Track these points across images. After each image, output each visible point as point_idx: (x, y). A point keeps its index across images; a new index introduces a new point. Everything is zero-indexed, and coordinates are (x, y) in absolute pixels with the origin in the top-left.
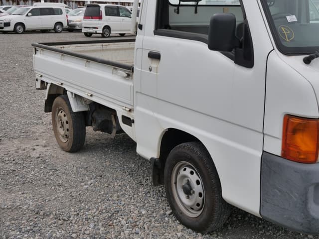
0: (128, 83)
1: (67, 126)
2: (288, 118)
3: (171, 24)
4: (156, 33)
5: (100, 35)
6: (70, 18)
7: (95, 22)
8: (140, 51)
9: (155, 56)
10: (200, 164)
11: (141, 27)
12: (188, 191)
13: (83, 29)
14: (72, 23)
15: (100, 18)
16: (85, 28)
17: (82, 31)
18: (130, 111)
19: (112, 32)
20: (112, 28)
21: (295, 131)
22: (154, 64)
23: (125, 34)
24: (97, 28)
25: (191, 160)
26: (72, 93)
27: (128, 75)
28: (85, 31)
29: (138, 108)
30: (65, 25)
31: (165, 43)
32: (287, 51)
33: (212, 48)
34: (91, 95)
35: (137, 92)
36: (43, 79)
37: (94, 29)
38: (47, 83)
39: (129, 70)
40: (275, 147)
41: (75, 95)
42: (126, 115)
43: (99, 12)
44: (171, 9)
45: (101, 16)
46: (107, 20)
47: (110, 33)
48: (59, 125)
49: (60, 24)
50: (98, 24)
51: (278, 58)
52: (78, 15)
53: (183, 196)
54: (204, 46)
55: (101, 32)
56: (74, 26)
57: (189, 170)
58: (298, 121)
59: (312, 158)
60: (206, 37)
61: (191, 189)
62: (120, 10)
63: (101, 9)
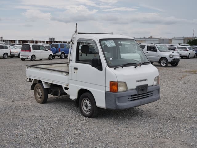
0: (67, 77)
1: (41, 94)
2: (111, 82)
3: (80, 59)
4: (76, 62)
5: (30, 60)
6: (12, 51)
7: (27, 53)
8: (71, 67)
9: (76, 69)
10: (90, 98)
11: (71, 60)
12: (87, 106)
13: (20, 56)
14: (12, 53)
15: (30, 51)
16: (21, 56)
17: (20, 58)
18: (68, 85)
19: (36, 58)
20: (36, 56)
21: (112, 85)
22: (76, 71)
23: (42, 59)
24: (28, 56)
25: (87, 97)
26: (44, 82)
27: (67, 74)
28: (22, 58)
29: (70, 84)
30: (9, 54)
31: (79, 65)
32: (110, 67)
33: (92, 66)
34: (53, 82)
35: (70, 79)
36: (30, 78)
37: (26, 57)
38: (32, 79)
39: (67, 73)
40: (108, 90)
41: (45, 82)
42: (66, 87)
43: (29, 48)
44: (80, 55)
45: (31, 50)
46: (33, 52)
47: (35, 58)
48: (37, 94)
49: (7, 54)
50: (29, 54)
51: (108, 68)
52: (15, 49)
53: (85, 108)
54: (90, 66)
55: (31, 58)
56: (14, 55)
57: (86, 100)
58: (113, 82)
59: (116, 91)
60: (91, 63)
61: (87, 105)
62: (40, 47)
63: (30, 47)
